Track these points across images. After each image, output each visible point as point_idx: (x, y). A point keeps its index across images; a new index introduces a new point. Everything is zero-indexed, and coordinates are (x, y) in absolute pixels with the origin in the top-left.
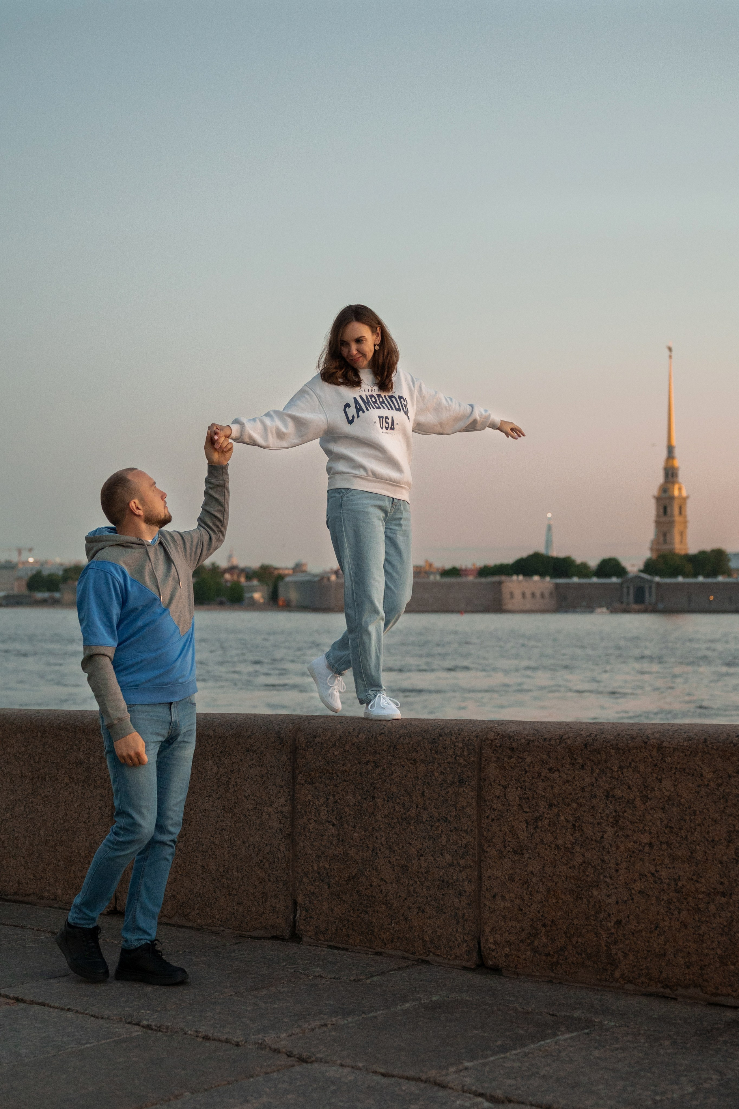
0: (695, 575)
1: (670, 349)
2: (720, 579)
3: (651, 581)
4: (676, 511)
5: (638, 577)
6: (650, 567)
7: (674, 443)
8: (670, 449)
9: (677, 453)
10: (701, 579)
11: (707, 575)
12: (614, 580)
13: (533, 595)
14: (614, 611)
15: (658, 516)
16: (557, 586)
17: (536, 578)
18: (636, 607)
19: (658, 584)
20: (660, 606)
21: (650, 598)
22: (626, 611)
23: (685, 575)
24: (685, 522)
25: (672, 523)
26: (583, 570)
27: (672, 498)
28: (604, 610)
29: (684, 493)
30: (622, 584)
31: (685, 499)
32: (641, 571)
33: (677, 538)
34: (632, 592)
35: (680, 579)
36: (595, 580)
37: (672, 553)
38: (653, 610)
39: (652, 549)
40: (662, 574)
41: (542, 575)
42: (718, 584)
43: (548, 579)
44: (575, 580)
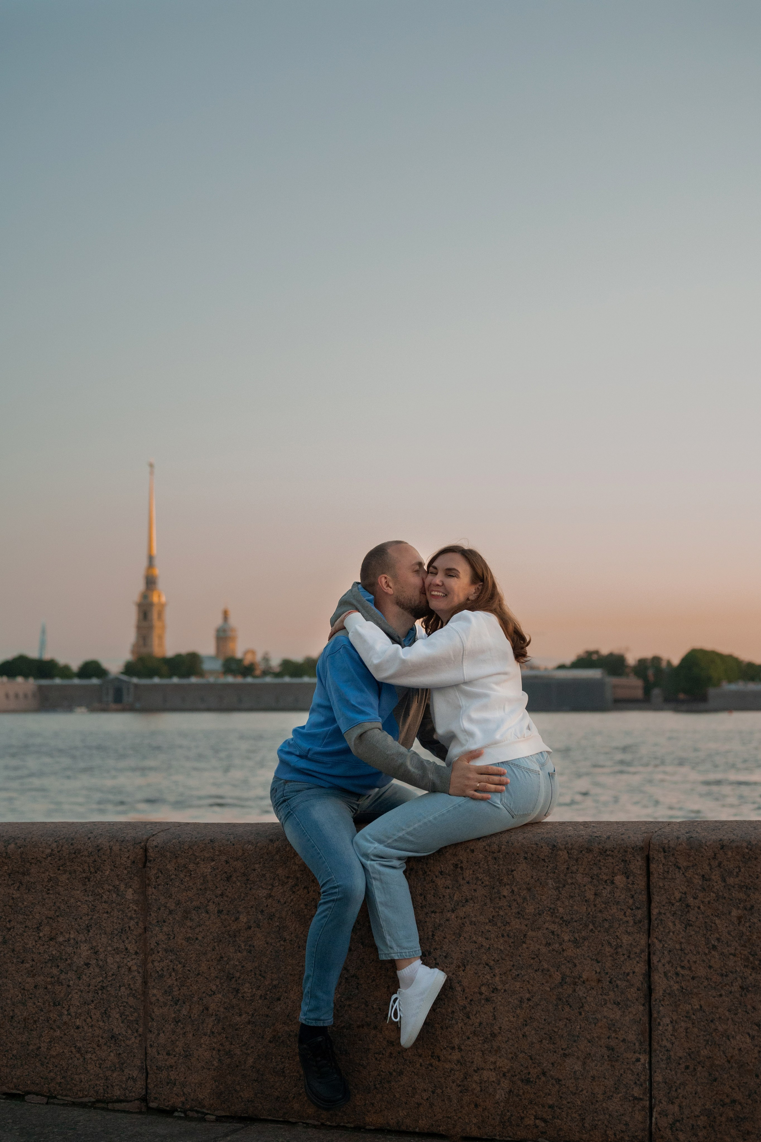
0: (170, 676)
1: (151, 466)
2: (194, 680)
3: (128, 683)
4: (155, 616)
5: (117, 679)
6: (130, 669)
7: (155, 552)
8: (151, 559)
9: (157, 562)
10: (175, 680)
11: (182, 676)
12: (95, 681)
13: (17, 696)
14: (92, 710)
15: (139, 621)
16: (40, 688)
17: (20, 680)
18: (113, 706)
19: (136, 686)
20: (138, 705)
21: (128, 698)
22: (105, 710)
23: (161, 676)
24: (163, 628)
25: (151, 628)
26: (65, 672)
27: (151, 605)
28: (83, 709)
29: (163, 599)
30: (100, 686)
31: (162, 606)
32: (122, 673)
33: (156, 641)
34: (111, 692)
35: (156, 680)
36: (76, 681)
37: (151, 656)
38: (131, 709)
39: (133, 652)
40: (139, 675)
41: (26, 676)
42: (191, 685)
43: (31, 681)
44: (58, 681)
